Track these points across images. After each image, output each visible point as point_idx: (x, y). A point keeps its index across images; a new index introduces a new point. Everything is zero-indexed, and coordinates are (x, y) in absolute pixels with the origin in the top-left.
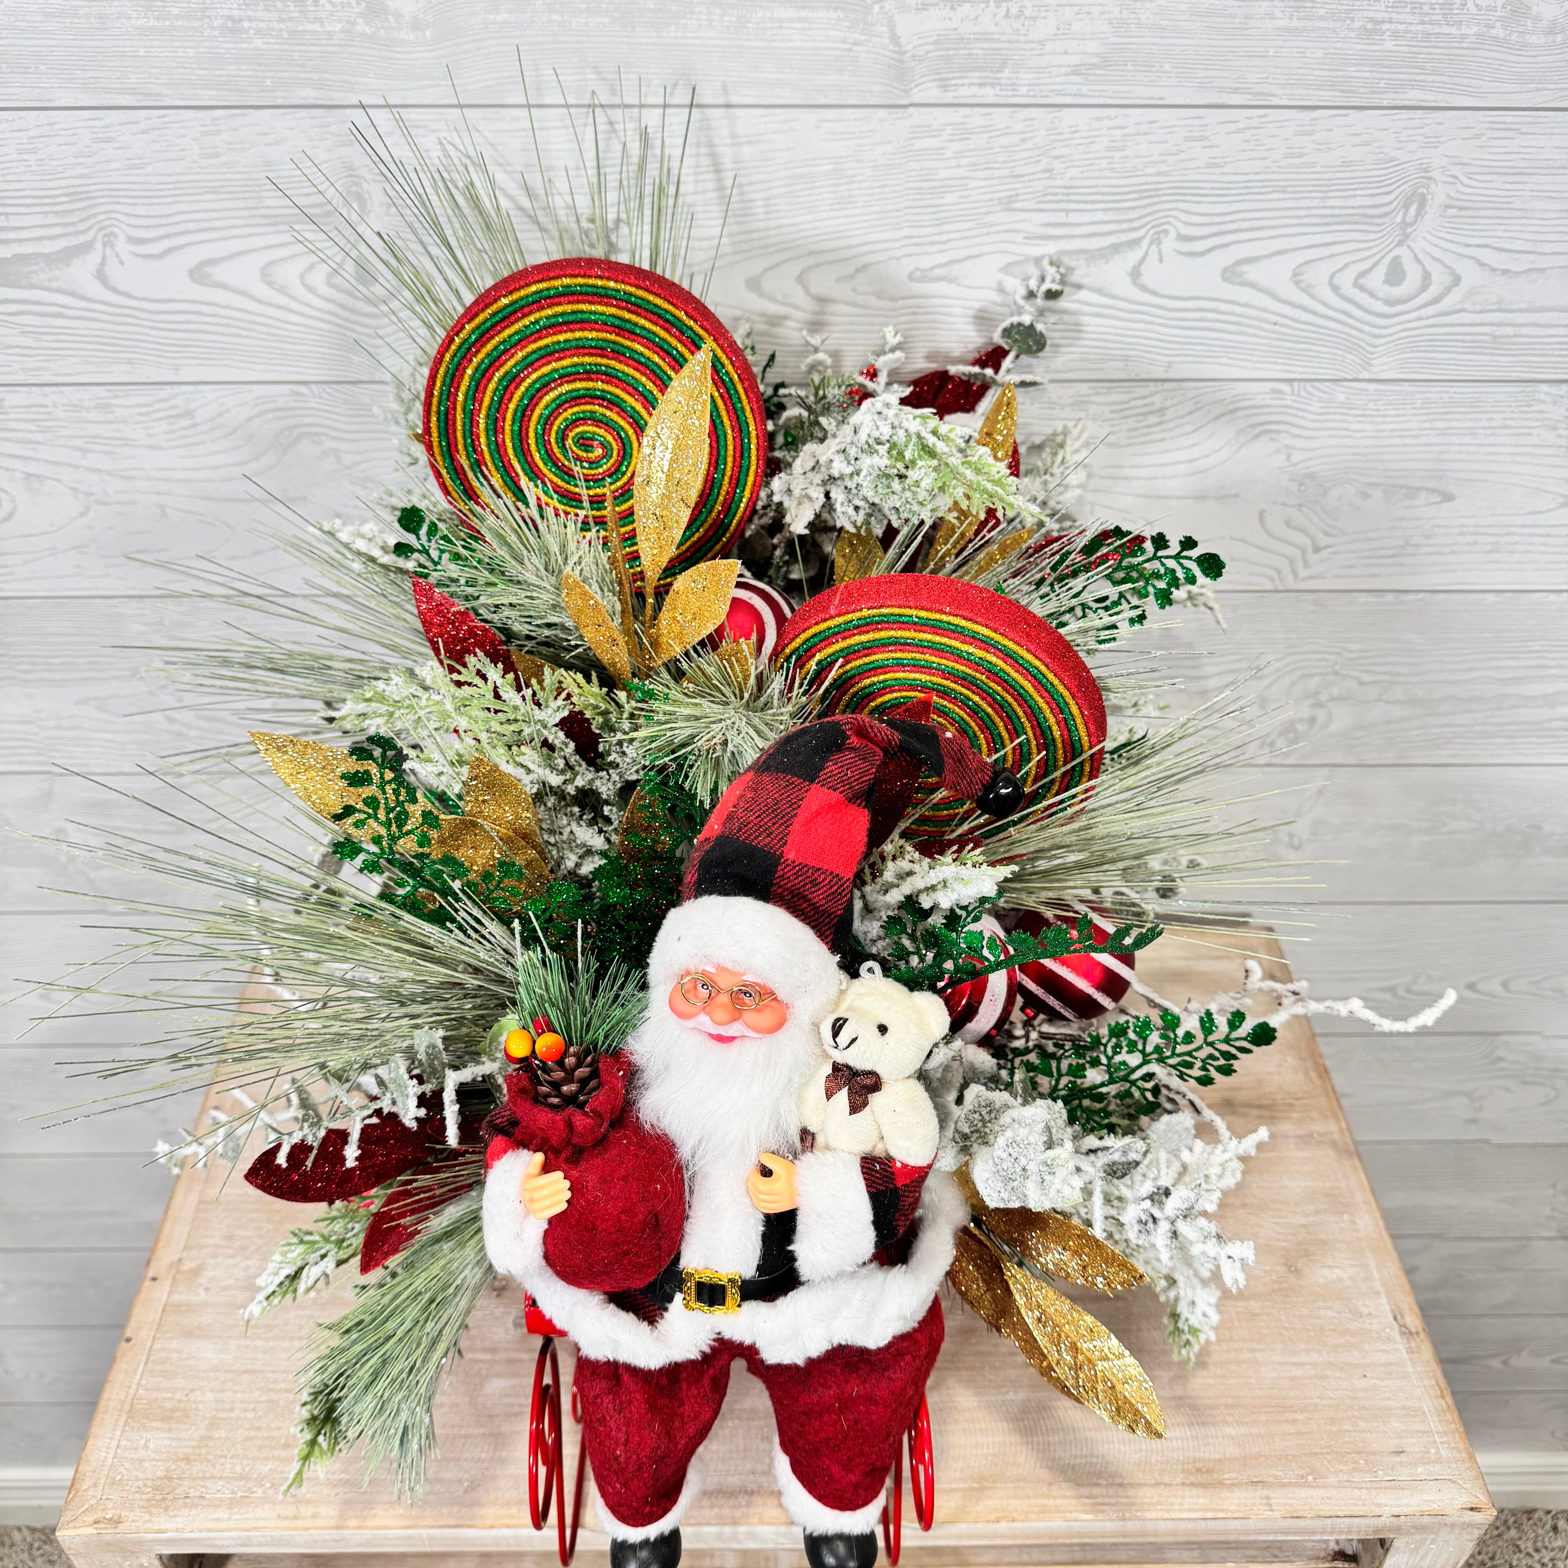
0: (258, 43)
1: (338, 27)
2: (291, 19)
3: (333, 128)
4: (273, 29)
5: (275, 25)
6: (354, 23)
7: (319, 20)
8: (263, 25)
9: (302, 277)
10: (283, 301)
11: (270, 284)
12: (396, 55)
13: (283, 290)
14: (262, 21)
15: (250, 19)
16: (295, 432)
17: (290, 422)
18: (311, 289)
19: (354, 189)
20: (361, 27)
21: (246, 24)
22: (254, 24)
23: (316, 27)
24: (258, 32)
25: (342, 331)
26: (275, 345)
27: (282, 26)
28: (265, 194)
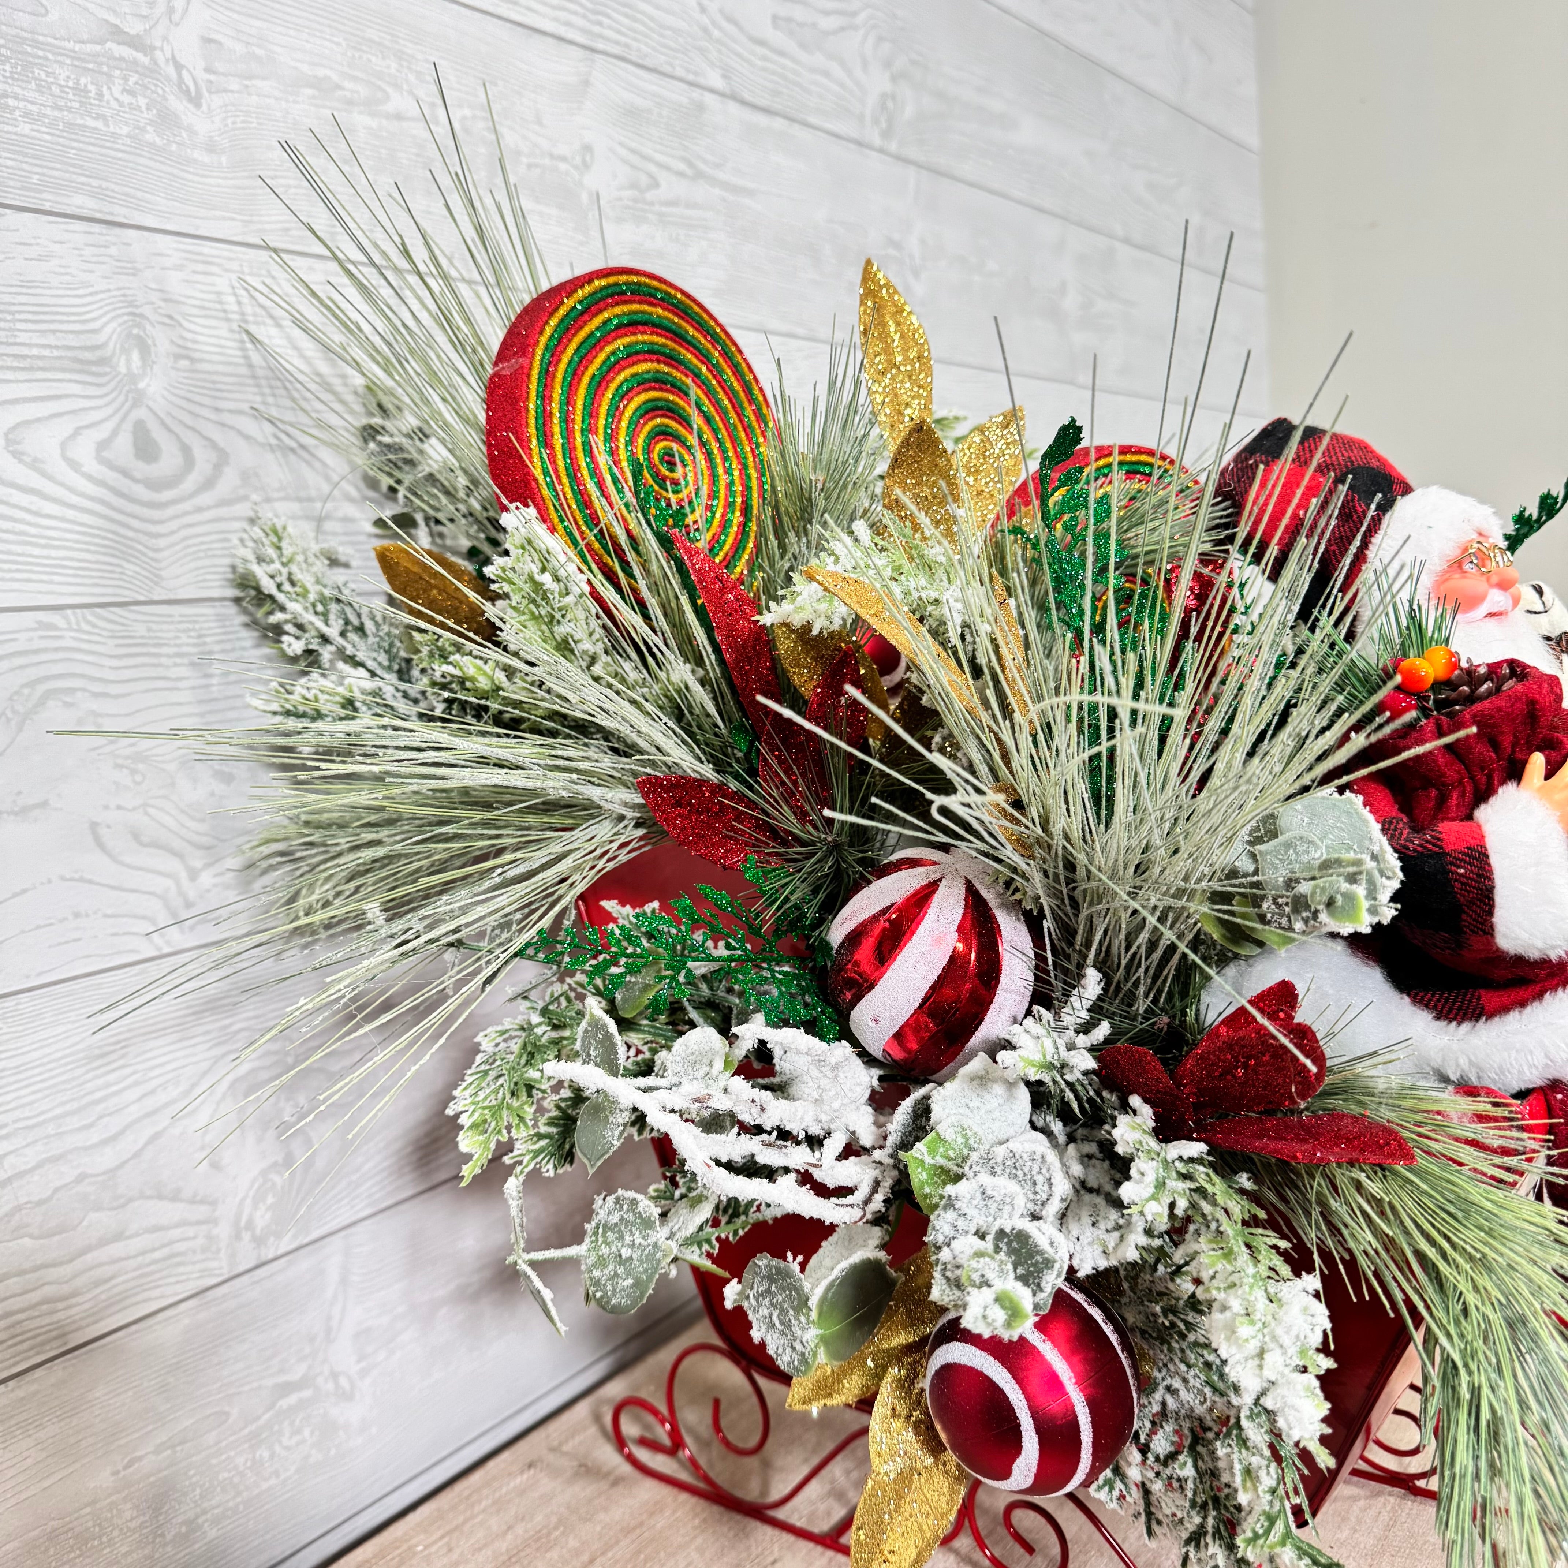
0: (25, 128)
1: (125, 130)
2: (70, 110)
3: (113, 251)
4: (45, 116)
5: (48, 111)
6: (143, 130)
7: (104, 118)
8: (34, 108)
9: (63, 446)
10: (35, 481)
11: (17, 455)
12: (190, 177)
13: (35, 465)
14: (33, 103)
15: (16, 97)
16: (41, 689)
17: (33, 673)
18: (74, 465)
19: (135, 331)
20: (151, 136)
21: (11, 102)
22: (22, 104)
23: (99, 124)
24: (26, 114)
25: (114, 527)
26: (18, 549)
27: (56, 113)
28: (19, 326)
